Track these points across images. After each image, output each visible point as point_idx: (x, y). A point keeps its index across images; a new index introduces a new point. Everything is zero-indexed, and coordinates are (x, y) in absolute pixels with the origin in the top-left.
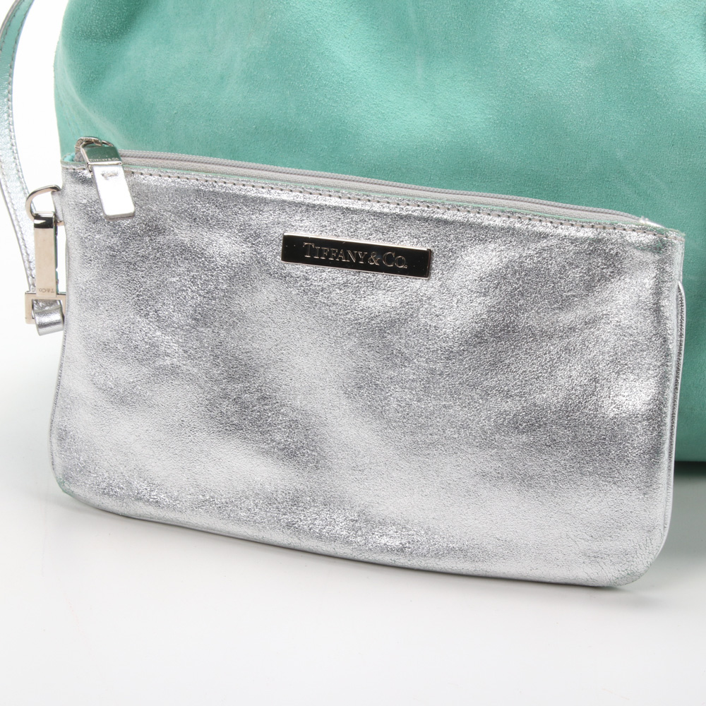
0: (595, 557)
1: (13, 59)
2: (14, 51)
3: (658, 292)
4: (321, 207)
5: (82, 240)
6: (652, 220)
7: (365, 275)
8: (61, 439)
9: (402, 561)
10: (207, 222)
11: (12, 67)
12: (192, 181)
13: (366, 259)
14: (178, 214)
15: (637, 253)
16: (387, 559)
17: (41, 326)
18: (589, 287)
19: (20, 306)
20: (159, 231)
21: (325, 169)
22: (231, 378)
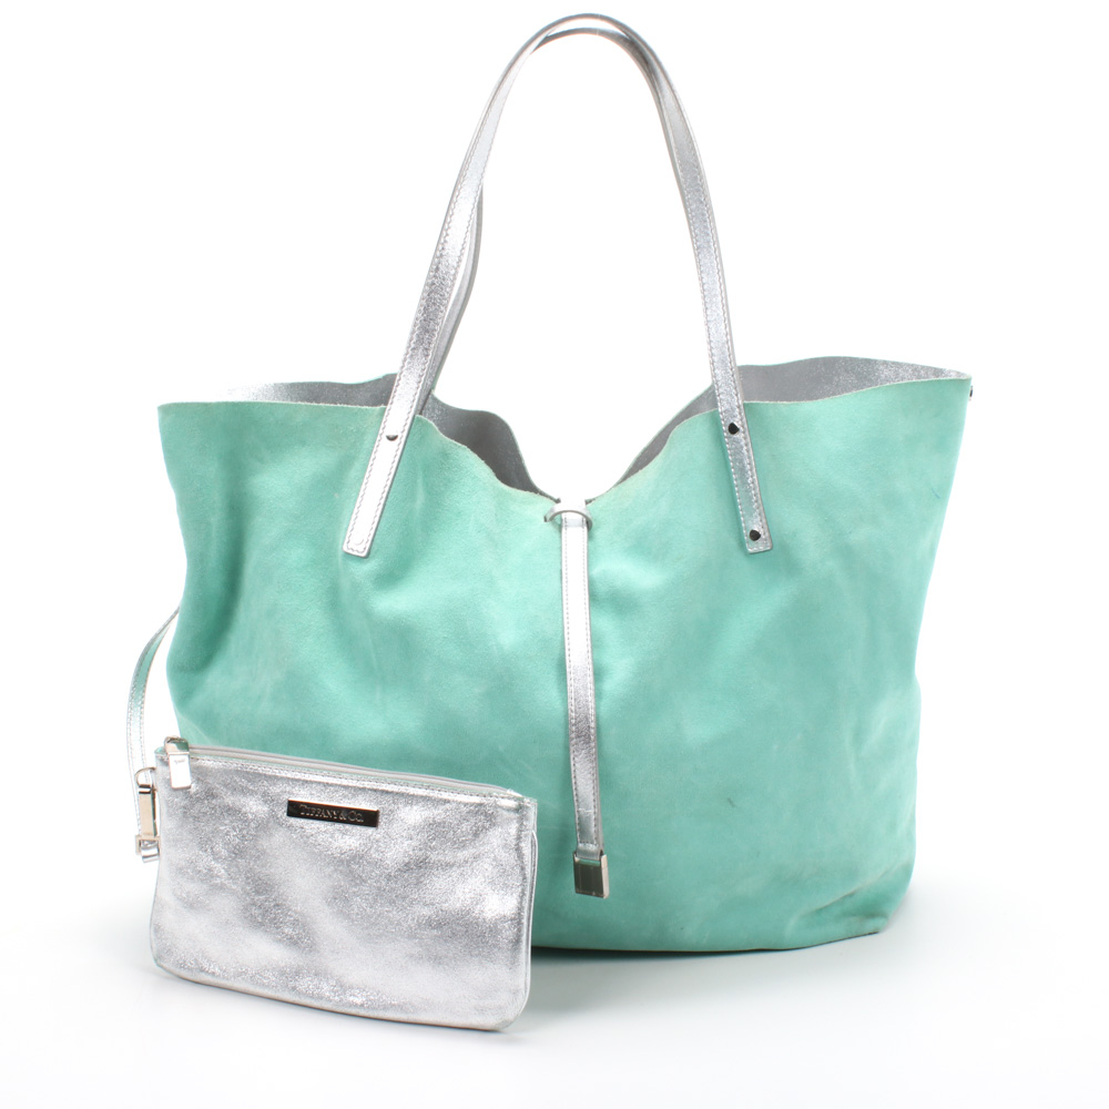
0: (481, 1011)
1: (146, 681)
2: (147, 676)
3: (519, 838)
4: (312, 782)
5: (167, 802)
6: (518, 792)
7: (338, 826)
8: (156, 931)
9: (362, 1012)
10: (244, 791)
11: (145, 686)
12: (234, 765)
13: (338, 815)
14: (226, 786)
15: (505, 813)
16: (353, 1011)
17: (145, 857)
18: (476, 835)
19: (133, 845)
20: (214, 796)
21: (317, 757)
22: (257, 892)
